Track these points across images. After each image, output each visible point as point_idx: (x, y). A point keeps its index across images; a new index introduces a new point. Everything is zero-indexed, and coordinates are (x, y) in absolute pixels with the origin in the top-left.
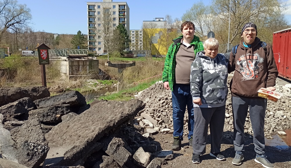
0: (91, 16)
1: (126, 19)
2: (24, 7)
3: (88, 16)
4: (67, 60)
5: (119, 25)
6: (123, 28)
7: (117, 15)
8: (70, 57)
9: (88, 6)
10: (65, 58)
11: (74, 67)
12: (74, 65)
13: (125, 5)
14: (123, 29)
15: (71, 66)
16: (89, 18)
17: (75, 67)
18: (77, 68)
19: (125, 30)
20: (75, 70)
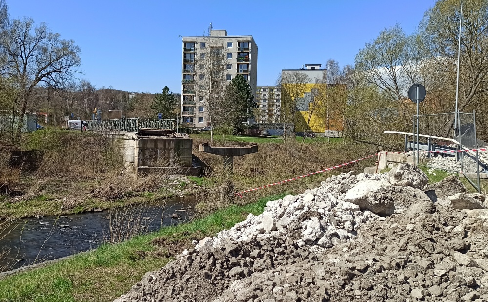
0: (188, 61)
1: (250, 66)
2: (70, 44)
3: (183, 61)
4: (136, 138)
5: (237, 77)
6: (244, 82)
7: (234, 60)
8: (141, 133)
9: (183, 43)
10: (133, 134)
11: (147, 153)
12: (148, 149)
13: (249, 42)
14: (243, 84)
15: (142, 150)
16: (185, 65)
17: (148, 151)
18: (153, 154)
19: (247, 86)
20: (149, 157)
